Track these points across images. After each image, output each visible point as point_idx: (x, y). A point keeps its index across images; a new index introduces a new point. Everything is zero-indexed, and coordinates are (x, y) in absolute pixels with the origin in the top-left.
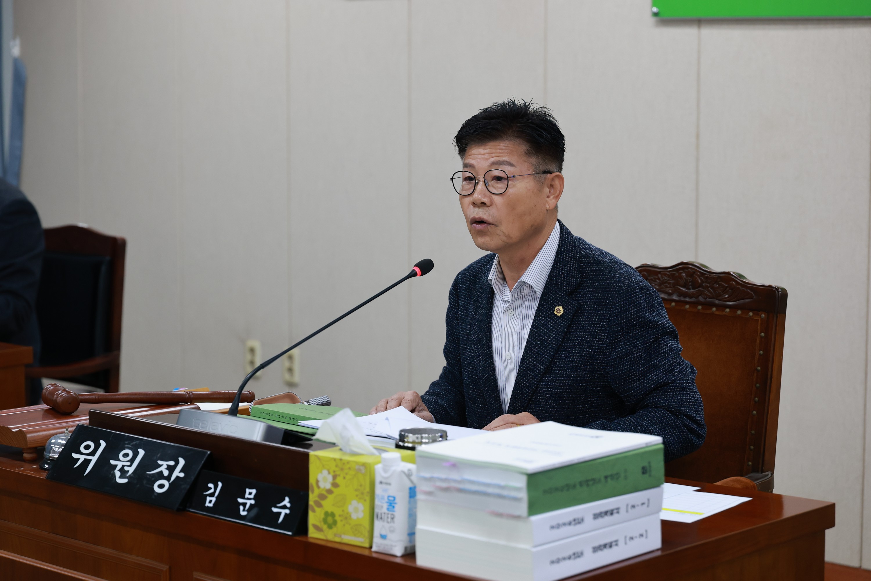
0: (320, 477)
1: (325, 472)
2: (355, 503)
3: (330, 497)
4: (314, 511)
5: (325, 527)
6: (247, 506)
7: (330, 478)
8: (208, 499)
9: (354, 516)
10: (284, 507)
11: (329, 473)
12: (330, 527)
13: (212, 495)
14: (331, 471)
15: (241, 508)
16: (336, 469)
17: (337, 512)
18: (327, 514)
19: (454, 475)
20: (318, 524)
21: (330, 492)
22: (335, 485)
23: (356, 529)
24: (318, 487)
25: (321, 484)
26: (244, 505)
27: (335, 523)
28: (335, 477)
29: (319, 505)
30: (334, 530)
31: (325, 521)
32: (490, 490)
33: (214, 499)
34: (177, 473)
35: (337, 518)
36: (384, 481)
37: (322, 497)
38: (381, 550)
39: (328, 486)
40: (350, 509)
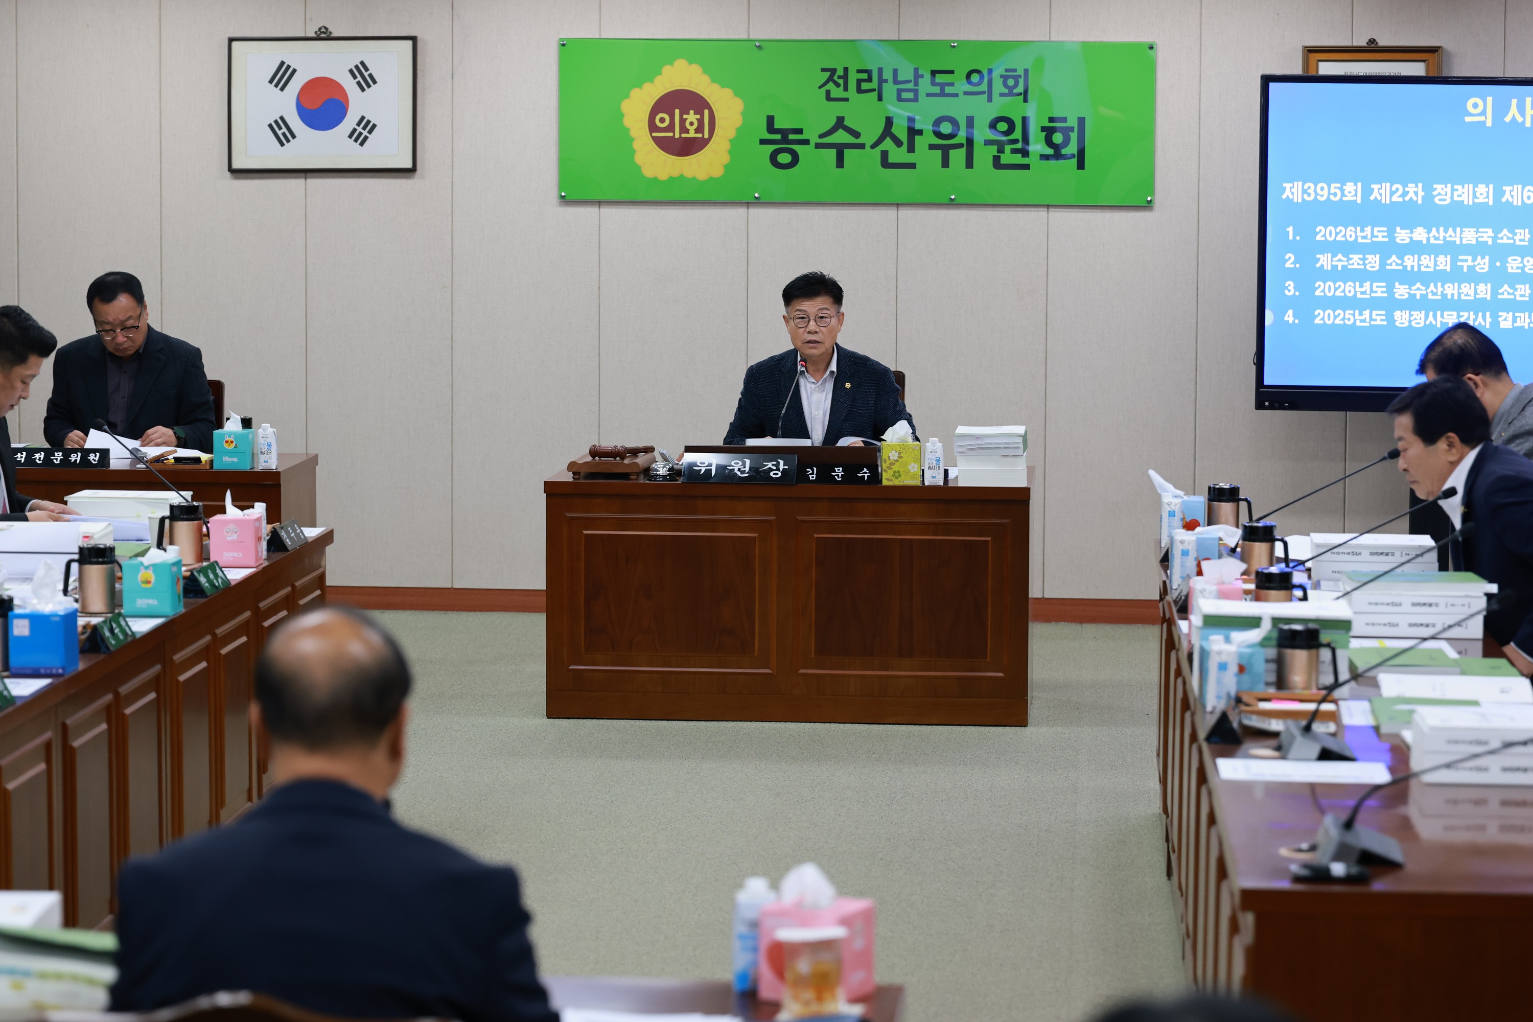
0: (890, 455)
1: (894, 452)
2: (912, 464)
3: (897, 464)
4: (886, 471)
5: (894, 479)
6: (840, 476)
7: (897, 454)
8: (810, 476)
9: (912, 471)
10: (865, 473)
11: (896, 452)
12: (897, 478)
13: (813, 474)
14: (897, 451)
15: (836, 477)
16: (900, 449)
17: (901, 470)
18: (895, 472)
19: (979, 442)
20: (890, 478)
21: (897, 461)
22: (900, 457)
23: (913, 477)
24: (889, 459)
25: (891, 458)
26: (838, 476)
27: (900, 476)
28: (900, 453)
29: (889, 468)
30: (900, 479)
31: (894, 476)
32: (992, 446)
33: (815, 476)
34: (781, 467)
35: (901, 473)
36: (932, 451)
37: (892, 464)
38: (933, 484)
39: (896, 458)
40: (910, 468)
